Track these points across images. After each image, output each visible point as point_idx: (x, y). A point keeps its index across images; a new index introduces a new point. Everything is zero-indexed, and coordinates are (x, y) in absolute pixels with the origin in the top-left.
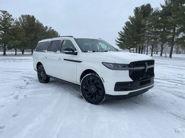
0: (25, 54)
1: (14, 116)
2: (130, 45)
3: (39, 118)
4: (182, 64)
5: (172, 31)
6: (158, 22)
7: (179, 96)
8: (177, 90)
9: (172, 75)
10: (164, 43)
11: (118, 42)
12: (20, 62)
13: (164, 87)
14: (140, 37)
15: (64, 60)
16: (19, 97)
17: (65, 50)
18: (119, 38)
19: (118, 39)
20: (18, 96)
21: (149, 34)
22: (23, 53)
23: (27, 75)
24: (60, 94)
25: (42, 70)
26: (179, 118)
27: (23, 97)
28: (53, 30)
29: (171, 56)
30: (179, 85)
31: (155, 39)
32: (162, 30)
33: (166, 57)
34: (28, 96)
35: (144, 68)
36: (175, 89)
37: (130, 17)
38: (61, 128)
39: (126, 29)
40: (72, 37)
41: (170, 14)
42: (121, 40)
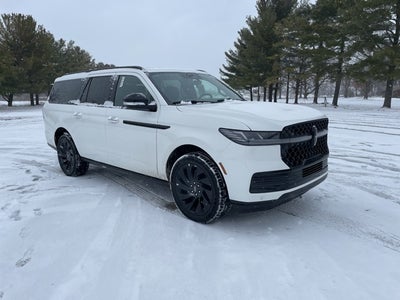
0: (15, 106)
1: (21, 264)
2: (250, 79)
3: (82, 267)
4: (362, 119)
5: (337, 49)
6: (309, 29)
7: (377, 194)
8: (370, 179)
9: (348, 145)
10: (320, 74)
11: (226, 74)
12: (5, 125)
13: (341, 175)
14: (272, 62)
15: (125, 122)
16: (21, 214)
17: (127, 100)
18: (227, 65)
19: (226, 68)
20: (18, 212)
21: (290, 55)
22: (10, 104)
23: (30, 158)
24: (118, 202)
25: (69, 145)
26: (389, 246)
27: (31, 214)
28: (78, 48)
29: (335, 103)
30: (369, 167)
31: (303, 67)
32: (316, 47)
33: (325, 104)
34: (45, 211)
35: (310, 137)
36: (363, 178)
37: (250, 19)
38: (141, 287)
39: (240, 46)
40: (140, 68)
41: (333, 13)
42: (231, 69)
